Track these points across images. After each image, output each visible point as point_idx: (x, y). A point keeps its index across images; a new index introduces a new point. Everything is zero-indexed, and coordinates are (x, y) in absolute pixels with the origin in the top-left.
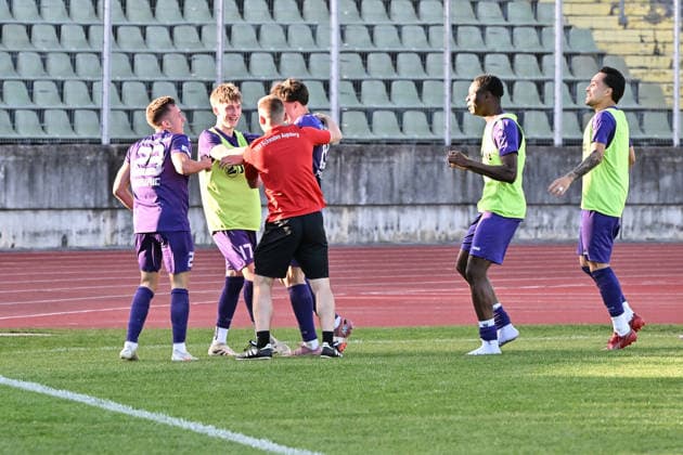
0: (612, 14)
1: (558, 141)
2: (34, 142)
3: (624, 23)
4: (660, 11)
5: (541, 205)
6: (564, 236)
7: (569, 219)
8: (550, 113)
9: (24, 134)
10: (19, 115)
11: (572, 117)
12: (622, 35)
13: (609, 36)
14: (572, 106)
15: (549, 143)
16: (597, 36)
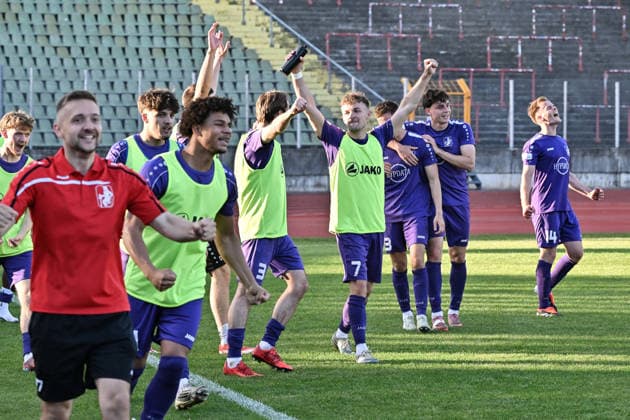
0: (325, 88)
1: (299, 146)
2: (53, 148)
3: (330, 92)
4: (347, 87)
5: (291, 176)
6: (302, 190)
7: (304, 181)
8: (295, 133)
9: (48, 144)
10: (46, 135)
11: (306, 136)
12: (329, 97)
13: (323, 98)
14: (305, 129)
15: (294, 147)
16: (318, 98)
